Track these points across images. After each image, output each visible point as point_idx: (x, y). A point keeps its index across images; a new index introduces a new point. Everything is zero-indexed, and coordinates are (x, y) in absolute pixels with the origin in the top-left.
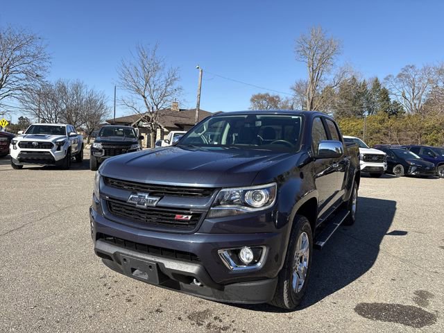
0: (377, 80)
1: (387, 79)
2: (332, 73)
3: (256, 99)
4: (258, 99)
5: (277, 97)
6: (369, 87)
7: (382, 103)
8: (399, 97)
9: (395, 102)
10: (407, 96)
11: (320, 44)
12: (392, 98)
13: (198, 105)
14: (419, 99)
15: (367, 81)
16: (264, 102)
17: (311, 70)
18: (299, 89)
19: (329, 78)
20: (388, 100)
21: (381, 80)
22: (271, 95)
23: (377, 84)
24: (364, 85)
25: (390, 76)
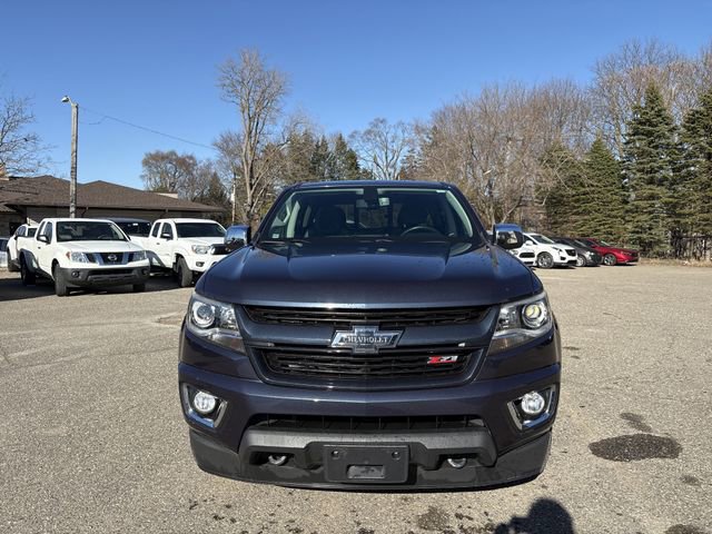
0: (341, 138)
1: (352, 136)
2: (280, 124)
3: (154, 161)
4: (157, 161)
5: (191, 158)
6: (332, 148)
7: (350, 172)
8: (370, 164)
9: (365, 171)
10: (380, 162)
11: (257, 76)
12: (362, 164)
13: (74, 170)
14: (394, 166)
15: (328, 138)
16: (169, 165)
17: (247, 117)
18: (227, 146)
19: (274, 132)
20: (357, 168)
21: (346, 138)
22: (180, 154)
23: (341, 145)
24: (324, 144)
25: (356, 132)
